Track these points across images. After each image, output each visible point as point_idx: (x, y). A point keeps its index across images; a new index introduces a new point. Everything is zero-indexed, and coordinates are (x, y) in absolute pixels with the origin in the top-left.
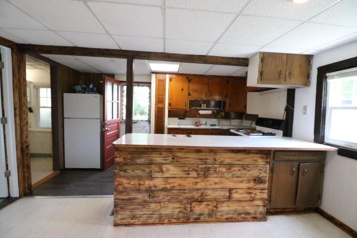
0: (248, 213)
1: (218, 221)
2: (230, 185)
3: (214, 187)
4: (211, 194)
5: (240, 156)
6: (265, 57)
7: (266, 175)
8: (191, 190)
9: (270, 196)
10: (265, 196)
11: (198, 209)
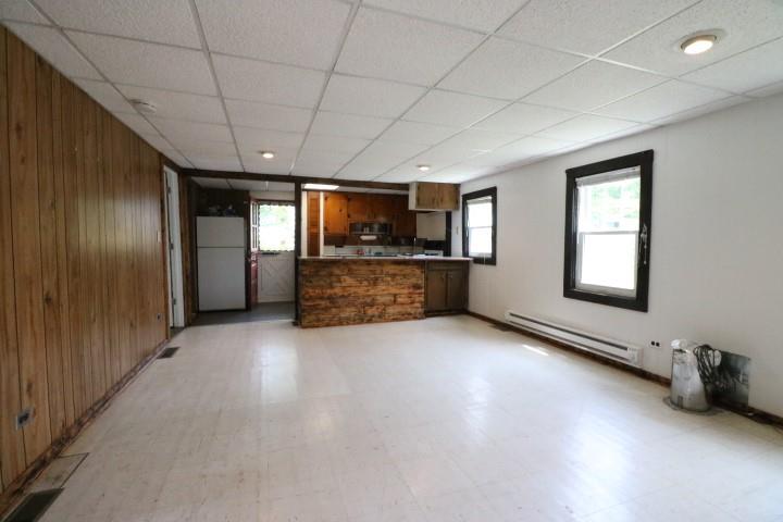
0: (410, 314)
1: (387, 321)
2: (394, 291)
3: (383, 292)
4: (381, 299)
5: (402, 267)
6: (421, 186)
7: (421, 282)
8: (364, 297)
9: (426, 298)
10: (422, 299)
11: (370, 311)
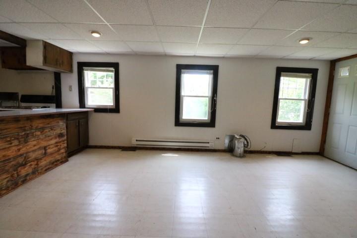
0: (58, 160)
2: (44, 144)
4: (33, 156)
5: (47, 121)
6: (47, 46)
7: (64, 131)
8: (15, 158)
10: (65, 145)
11: (23, 172)
